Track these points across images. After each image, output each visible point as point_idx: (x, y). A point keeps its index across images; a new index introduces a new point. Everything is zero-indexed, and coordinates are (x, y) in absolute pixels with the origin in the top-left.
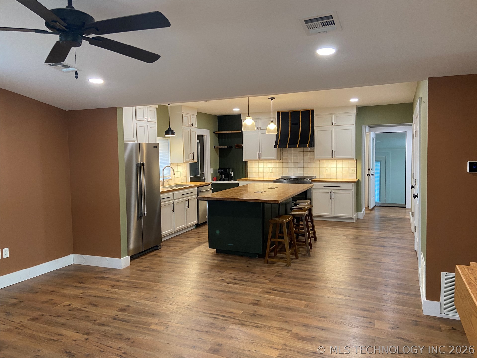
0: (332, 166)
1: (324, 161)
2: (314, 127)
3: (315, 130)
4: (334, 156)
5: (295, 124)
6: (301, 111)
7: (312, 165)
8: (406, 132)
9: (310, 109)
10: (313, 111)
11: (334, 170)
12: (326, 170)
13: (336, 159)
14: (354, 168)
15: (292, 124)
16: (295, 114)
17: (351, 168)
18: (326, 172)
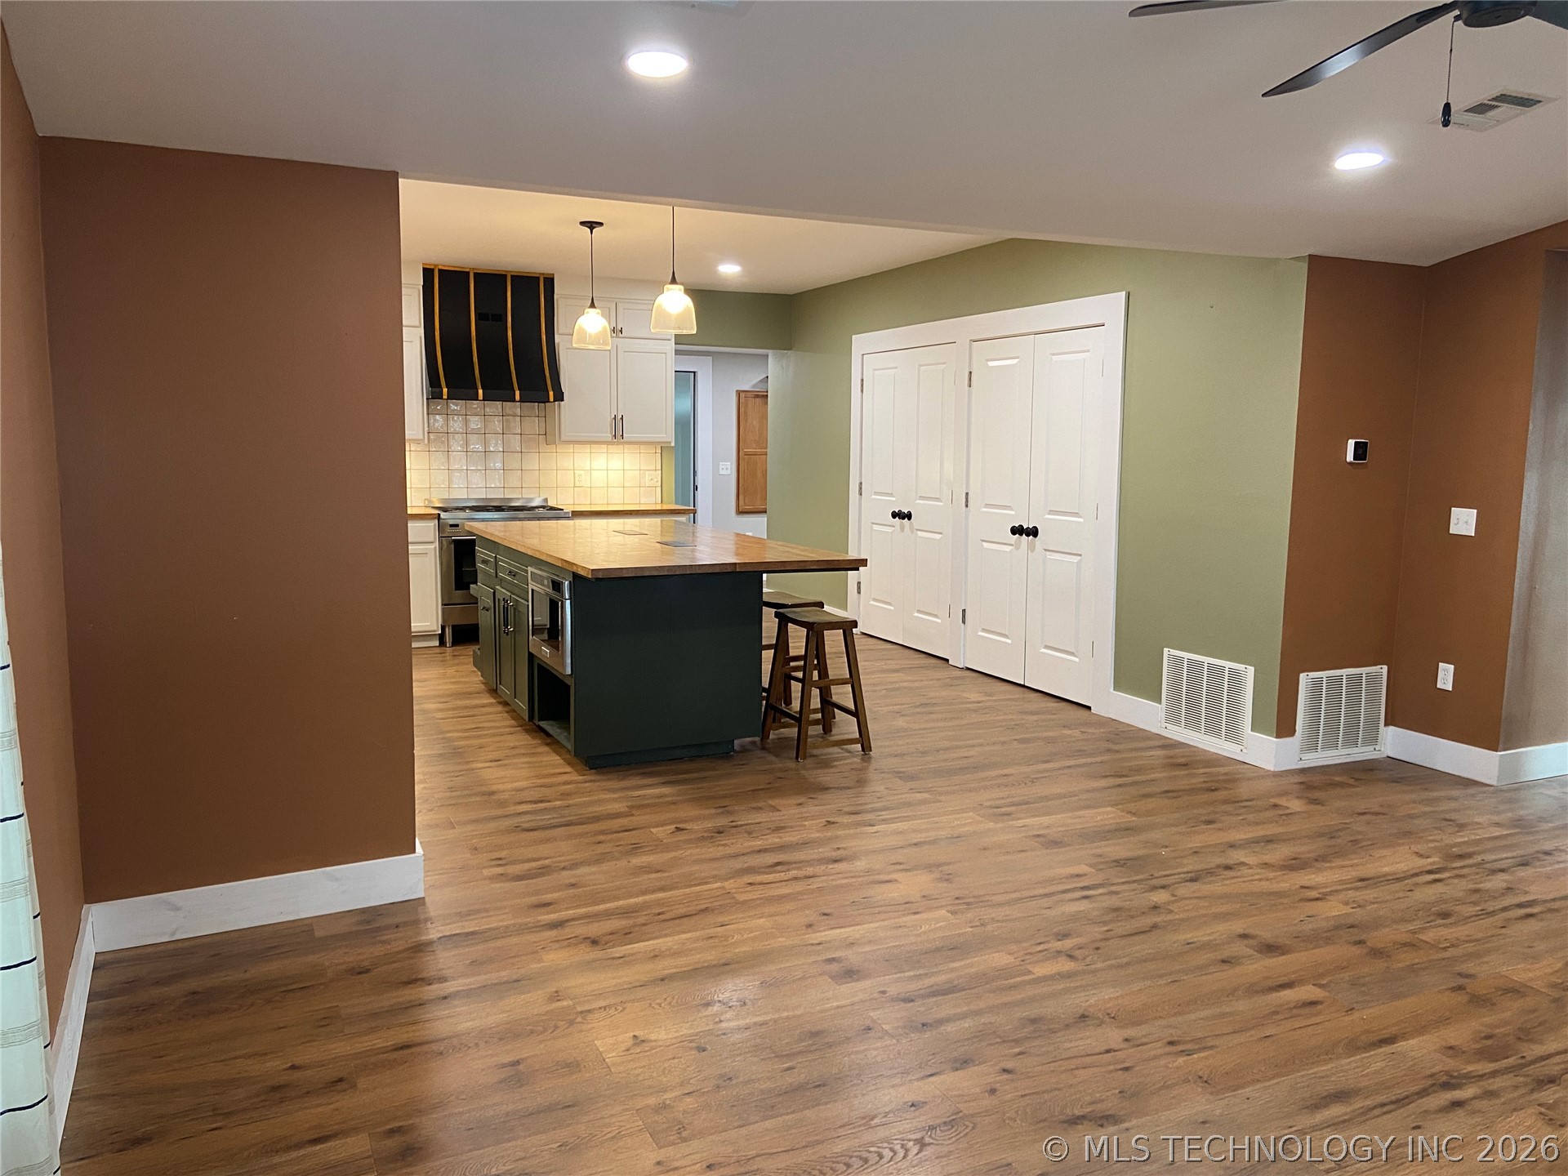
0: (595, 465)
1: (570, 448)
2: (556, 337)
3: (558, 343)
4: (618, 432)
5: (491, 317)
6: (512, 276)
7: (532, 462)
8: (694, 372)
9: (540, 274)
10: (550, 281)
11: (599, 477)
12: (577, 478)
13: (623, 443)
14: (654, 472)
15: (479, 317)
16: (491, 282)
17: (647, 472)
18: (577, 484)
